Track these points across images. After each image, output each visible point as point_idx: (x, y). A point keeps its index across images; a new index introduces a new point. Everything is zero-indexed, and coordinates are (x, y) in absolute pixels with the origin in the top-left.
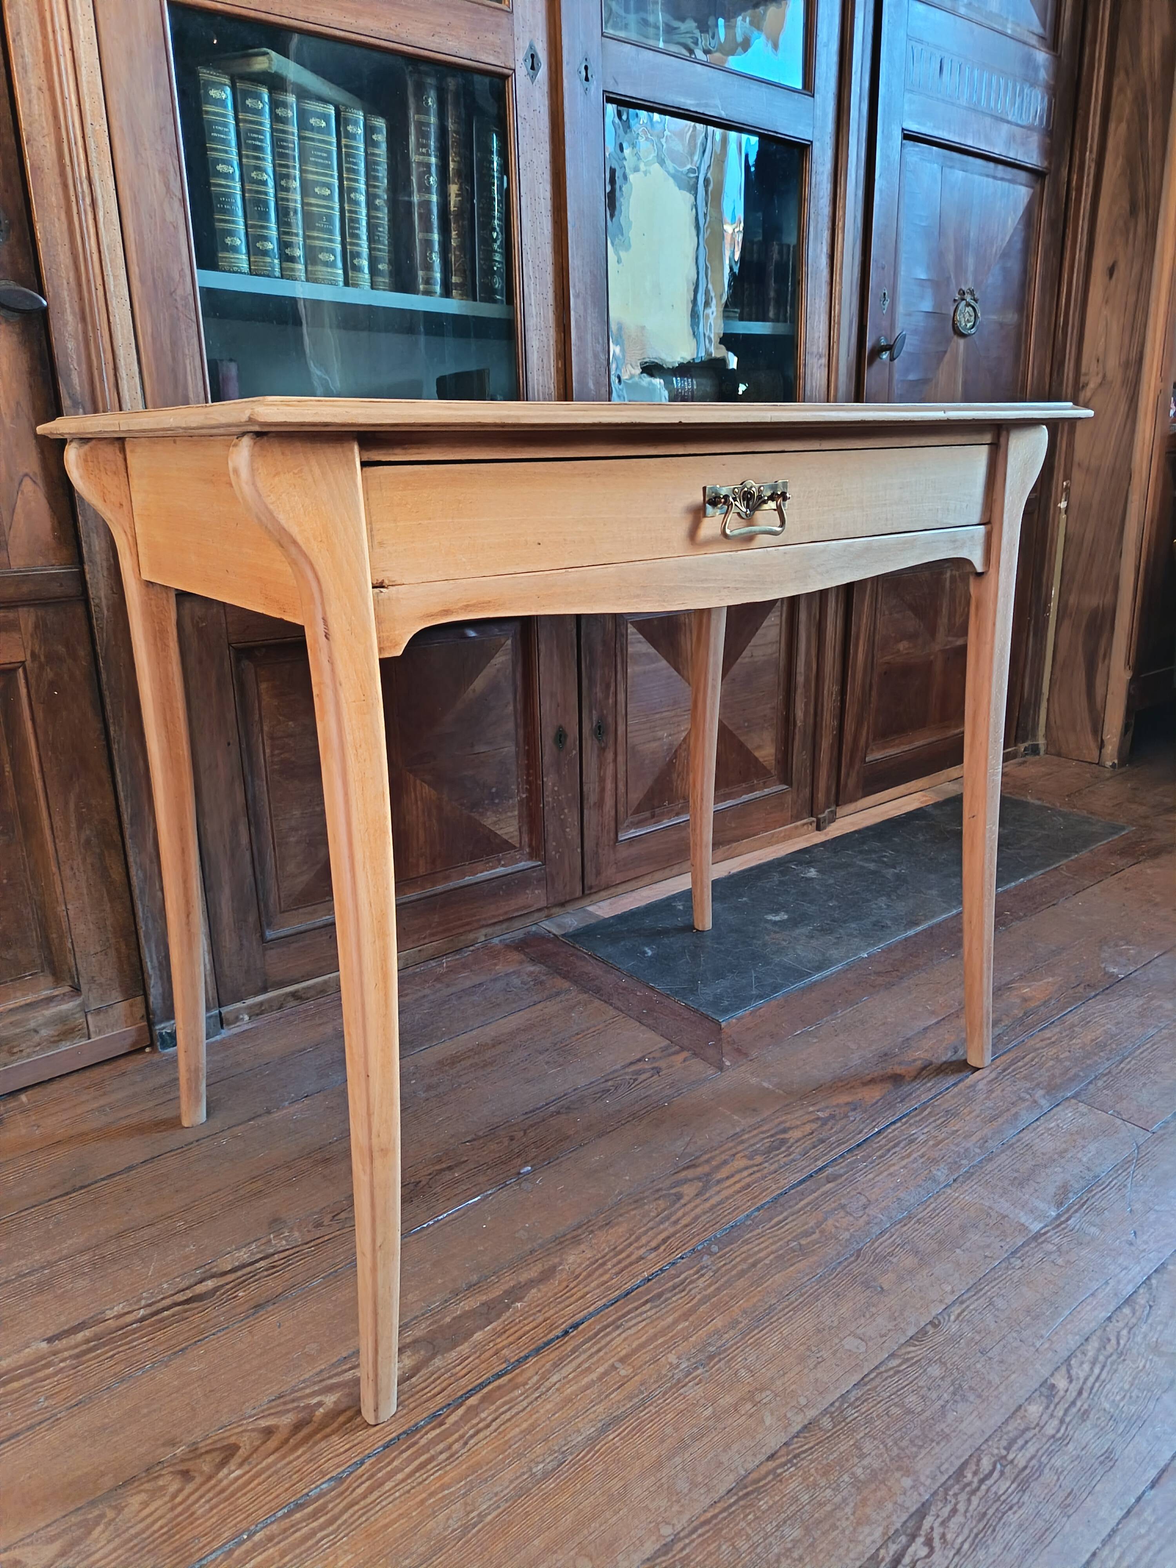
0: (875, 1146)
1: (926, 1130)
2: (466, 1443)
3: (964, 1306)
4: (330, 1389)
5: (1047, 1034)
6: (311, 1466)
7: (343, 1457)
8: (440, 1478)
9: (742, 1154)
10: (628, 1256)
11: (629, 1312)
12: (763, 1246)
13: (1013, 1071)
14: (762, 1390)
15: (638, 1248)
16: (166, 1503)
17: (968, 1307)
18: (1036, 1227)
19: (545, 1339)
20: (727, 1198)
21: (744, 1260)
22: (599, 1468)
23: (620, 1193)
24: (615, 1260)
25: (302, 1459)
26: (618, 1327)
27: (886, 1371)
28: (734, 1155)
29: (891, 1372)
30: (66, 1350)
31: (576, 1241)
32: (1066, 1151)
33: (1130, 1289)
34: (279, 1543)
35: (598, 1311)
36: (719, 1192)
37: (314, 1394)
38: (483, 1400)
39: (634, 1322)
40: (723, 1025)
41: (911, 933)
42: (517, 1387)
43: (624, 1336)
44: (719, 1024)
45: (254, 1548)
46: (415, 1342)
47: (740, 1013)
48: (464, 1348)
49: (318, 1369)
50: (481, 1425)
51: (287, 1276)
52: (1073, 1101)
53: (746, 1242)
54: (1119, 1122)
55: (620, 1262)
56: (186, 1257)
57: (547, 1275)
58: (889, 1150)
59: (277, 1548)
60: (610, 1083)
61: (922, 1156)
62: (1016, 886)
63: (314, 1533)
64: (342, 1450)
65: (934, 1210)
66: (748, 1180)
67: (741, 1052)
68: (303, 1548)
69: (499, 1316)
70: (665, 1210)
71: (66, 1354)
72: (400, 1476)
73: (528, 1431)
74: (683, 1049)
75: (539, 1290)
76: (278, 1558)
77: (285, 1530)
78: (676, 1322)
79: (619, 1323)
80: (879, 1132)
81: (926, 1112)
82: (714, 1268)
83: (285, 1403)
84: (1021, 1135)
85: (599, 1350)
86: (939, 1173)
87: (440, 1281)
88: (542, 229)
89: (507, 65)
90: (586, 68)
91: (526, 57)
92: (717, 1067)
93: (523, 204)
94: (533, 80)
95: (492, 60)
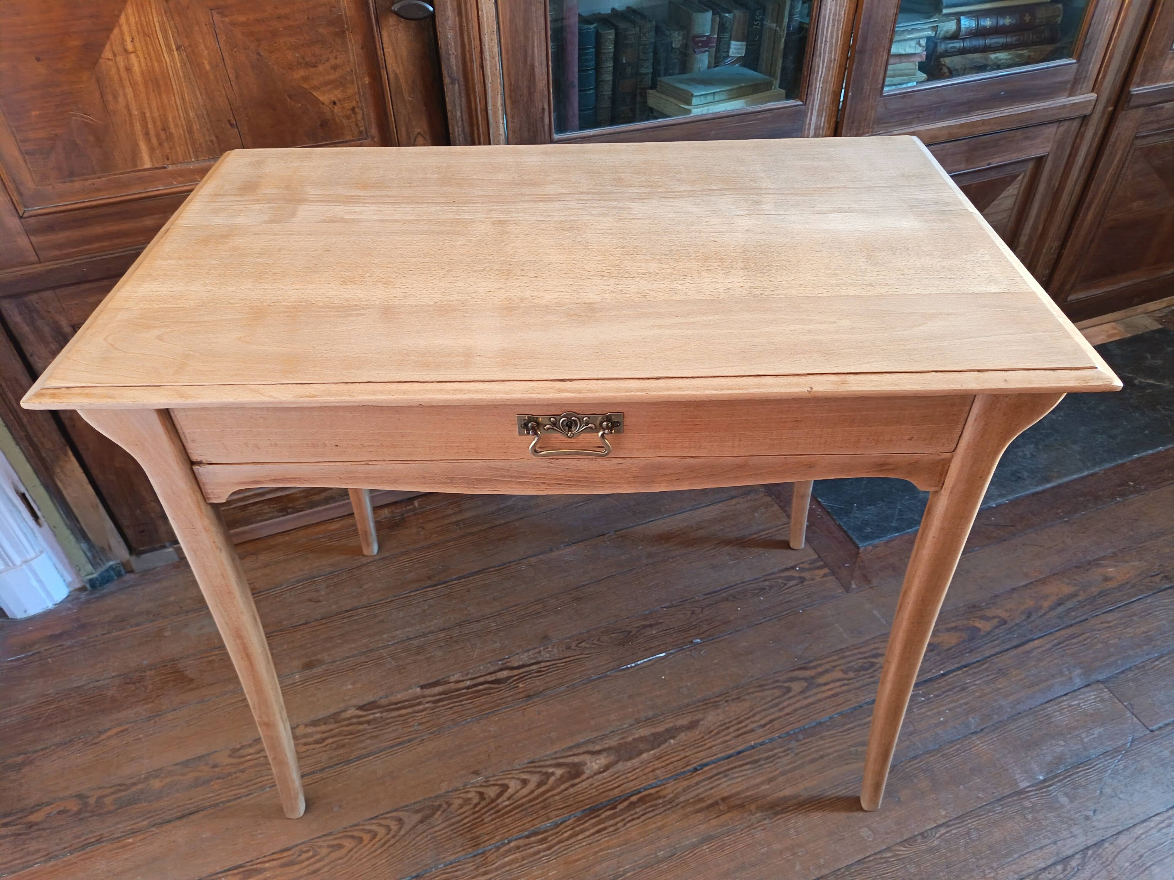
0: (936, 686)
1: (978, 682)
2: (625, 825)
3: (949, 829)
4: (558, 765)
5: (1109, 617)
6: (542, 812)
7: (560, 811)
8: (608, 841)
9: (839, 668)
10: (746, 726)
11: (735, 767)
12: (832, 744)
13: (1066, 646)
14: (800, 846)
15: (753, 722)
16: (471, 809)
17: (951, 830)
18: (1023, 785)
19: (682, 770)
20: (820, 700)
21: (817, 751)
22: (693, 865)
23: (752, 677)
24: (736, 727)
25: (539, 806)
26: (726, 776)
27: (881, 858)
28: (834, 667)
29: (883, 861)
30: (430, 696)
31: (716, 705)
32: (1076, 728)
33: (1070, 852)
34: (522, 851)
35: (719, 760)
36: (816, 694)
37: (551, 766)
38: (640, 800)
39: (736, 775)
40: (861, 550)
41: (1040, 488)
42: (659, 798)
43: (729, 783)
44: (858, 548)
45: (509, 851)
46: (609, 748)
47: (876, 542)
48: (636, 762)
49: (554, 750)
50: (635, 816)
51: (548, 680)
52: (1102, 686)
53: (822, 738)
54: (1129, 714)
55: (738, 729)
56: (495, 650)
57: (693, 725)
58: (944, 693)
59: (521, 854)
60: (767, 583)
61: (966, 704)
62: (1152, 455)
63: (539, 852)
64: (560, 807)
65: (958, 750)
66: (838, 690)
67: (866, 579)
68: (533, 858)
69: (659, 746)
70: (777, 698)
71: (429, 699)
72: (587, 833)
73: (660, 829)
74: (826, 566)
75: (686, 735)
76: (520, 860)
77: (526, 845)
78: (762, 783)
79: (727, 773)
80: (943, 675)
81: (984, 667)
82: (796, 751)
83: (535, 767)
84: (1047, 705)
85: (711, 788)
86: (973, 721)
87: (631, 710)
92: (847, 588)
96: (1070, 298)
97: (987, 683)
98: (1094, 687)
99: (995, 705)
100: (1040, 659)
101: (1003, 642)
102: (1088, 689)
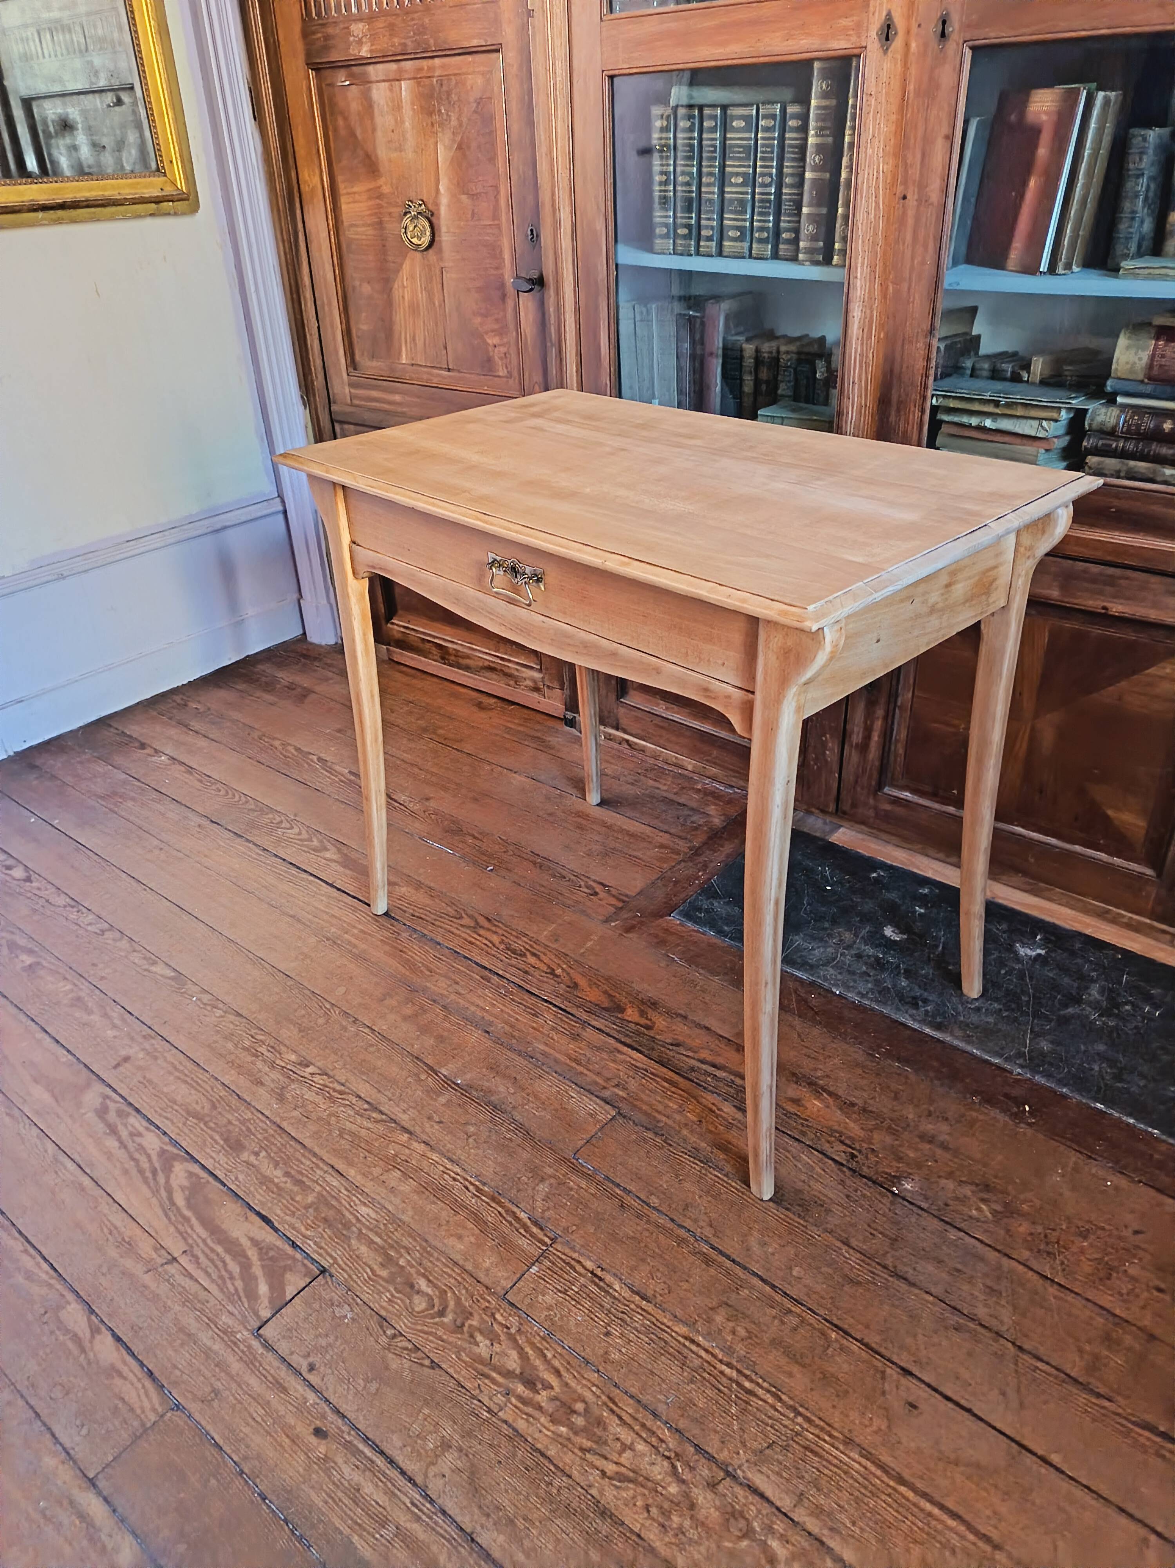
9: (505, 939)
12: (419, 954)
14: (312, 960)
18: (443, 1070)
20: (460, 937)
21: (407, 948)
28: (504, 936)
36: (466, 933)
40: (667, 917)
41: (913, 1024)
47: (687, 923)
52: (613, 1113)
58: (521, 1004)
61: (517, 1020)
67: (630, 929)
70: (448, 915)
74: (626, 902)
80: (543, 999)
81: (574, 1024)
88: (877, 203)
89: (858, 45)
90: (944, 22)
91: (881, 28)
92: (607, 921)
93: (859, 182)
94: (886, 52)
95: (843, 44)
97: (553, 1029)
98: (608, 1107)
99: (529, 1038)
100: (614, 1061)
101: (619, 1031)
102: (602, 1103)
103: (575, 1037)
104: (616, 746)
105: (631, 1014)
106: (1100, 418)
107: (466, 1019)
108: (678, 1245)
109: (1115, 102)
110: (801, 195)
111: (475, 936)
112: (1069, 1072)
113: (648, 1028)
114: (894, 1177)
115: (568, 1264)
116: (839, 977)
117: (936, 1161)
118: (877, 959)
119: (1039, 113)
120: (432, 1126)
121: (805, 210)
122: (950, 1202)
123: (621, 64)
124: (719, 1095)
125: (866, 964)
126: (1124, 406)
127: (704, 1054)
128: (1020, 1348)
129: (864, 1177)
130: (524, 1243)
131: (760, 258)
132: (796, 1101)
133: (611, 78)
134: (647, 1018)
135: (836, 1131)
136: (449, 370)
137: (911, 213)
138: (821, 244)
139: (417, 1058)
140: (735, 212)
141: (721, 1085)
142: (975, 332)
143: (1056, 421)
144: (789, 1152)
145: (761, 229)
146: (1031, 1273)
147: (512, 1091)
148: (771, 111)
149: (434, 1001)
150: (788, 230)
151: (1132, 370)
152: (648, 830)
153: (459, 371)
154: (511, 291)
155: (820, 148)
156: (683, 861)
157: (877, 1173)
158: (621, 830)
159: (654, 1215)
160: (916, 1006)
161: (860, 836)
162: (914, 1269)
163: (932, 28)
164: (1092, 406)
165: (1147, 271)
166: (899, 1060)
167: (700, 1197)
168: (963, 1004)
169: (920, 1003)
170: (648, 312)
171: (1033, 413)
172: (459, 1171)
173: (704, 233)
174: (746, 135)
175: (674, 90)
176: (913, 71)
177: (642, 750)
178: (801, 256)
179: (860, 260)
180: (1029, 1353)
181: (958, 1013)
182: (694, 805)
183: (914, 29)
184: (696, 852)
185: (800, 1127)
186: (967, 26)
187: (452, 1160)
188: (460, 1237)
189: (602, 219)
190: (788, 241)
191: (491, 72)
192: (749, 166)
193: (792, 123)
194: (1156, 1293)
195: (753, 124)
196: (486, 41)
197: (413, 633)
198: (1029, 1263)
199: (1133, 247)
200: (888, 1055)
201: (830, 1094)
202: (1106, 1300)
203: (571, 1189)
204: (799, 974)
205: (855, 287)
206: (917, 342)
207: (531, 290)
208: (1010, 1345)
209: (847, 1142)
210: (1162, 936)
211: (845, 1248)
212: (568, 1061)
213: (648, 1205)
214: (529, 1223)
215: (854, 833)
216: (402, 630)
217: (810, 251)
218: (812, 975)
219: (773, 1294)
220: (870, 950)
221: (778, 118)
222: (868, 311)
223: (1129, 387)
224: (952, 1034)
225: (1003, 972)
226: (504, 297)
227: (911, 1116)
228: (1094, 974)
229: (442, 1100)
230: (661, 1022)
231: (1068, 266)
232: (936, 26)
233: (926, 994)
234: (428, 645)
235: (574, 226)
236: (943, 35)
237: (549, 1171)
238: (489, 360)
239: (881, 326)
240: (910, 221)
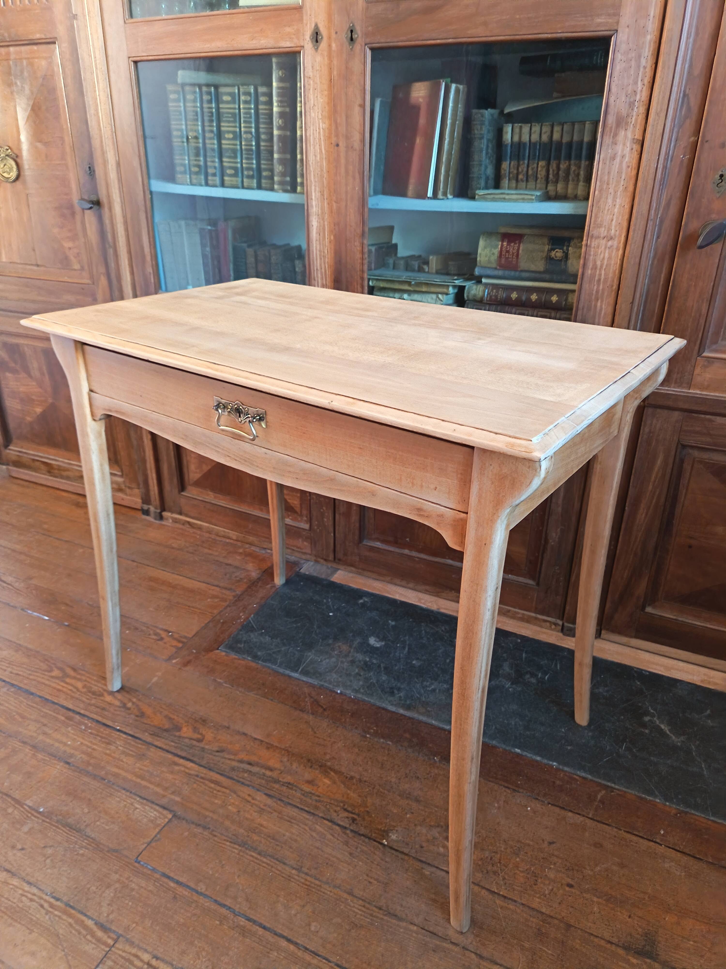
0: (102, 730)
18: (29, 803)
28: (86, 681)
36: (55, 683)
44: (217, 649)
47: (233, 654)
52: (169, 816)
53: (17, 699)
54: (147, 840)
60: (144, 628)
61: (93, 749)
66: (65, 690)
67: (187, 663)
74: (184, 643)
84: (123, 791)
88: (321, 149)
89: (299, 45)
90: (352, 31)
91: (312, 35)
92: (170, 658)
93: (308, 135)
94: (317, 50)
95: (288, 44)
96: (649, 609)
97: (123, 752)
98: (165, 812)
99: (103, 764)
100: (172, 773)
101: (176, 747)
102: (161, 810)
103: (141, 757)
104: (181, 526)
105: (187, 732)
106: (473, 292)
107: (51, 755)
108: (221, 922)
109: (463, 91)
110: (272, 146)
111: (62, 684)
112: (496, 728)
113: (199, 741)
114: (384, 831)
115: (128, 960)
116: (340, 679)
117: (412, 813)
118: (366, 663)
119: (418, 97)
120: (14, 855)
121: (276, 156)
122: (424, 844)
123: (142, 53)
124: (253, 787)
125: (357, 667)
126: (486, 285)
127: (243, 756)
128: (481, 957)
129: (363, 835)
130: (89, 948)
131: (249, 188)
132: (310, 782)
133: (136, 62)
134: (199, 733)
135: (342, 802)
136: (38, 266)
137: (342, 155)
138: (288, 179)
139: (7, 795)
140: (229, 157)
141: (255, 778)
142: (394, 241)
143: (447, 294)
144: (306, 825)
145: (248, 169)
146: (484, 891)
147: (86, 810)
148: (247, 90)
149: (24, 743)
150: (266, 170)
151: (489, 262)
152: (203, 586)
153: (45, 266)
154: (78, 209)
155: (282, 115)
156: (228, 606)
157: (371, 831)
158: (184, 588)
159: (202, 900)
160: (392, 693)
161: (351, 575)
162: (402, 906)
163: (344, 36)
164: (467, 284)
165: (492, 196)
166: (383, 738)
167: (239, 876)
168: (423, 688)
169: (396, 692)
170: (180, 227)
171: (433, 289)
172: (35, 890)
173: (210, 171)
174: (232, 106)
175: (180, 73)
176: (335, 62)
177: (200, 528)
178: (276, 187)
179: (313, 188)
180: (487, 959)
181: (421, 695)
182: (237, 563)
183: (334, 35)
184: (238, 598)
185: (314, 803)
186: (366, 34)
187: (29, 883)
188: (33, 954)
189: (137, 159)
190: (266, 178)
191: (51, 57)
192: (235, 127)
193: (262, 99)
194: (567, 889)
195: (235, 99)
196: (45, 35)
197: (25, 455)
198: (481, 884)
199: (483, 183)
200: (376, 734)
201: (336, 772)
202: (536, 903)
203: (133, 890)
204: (310, 680)
205: (312, 206)
206: (355, 241)
207: (91, 208)
208: (473, 956)
209: (350, 809)
210: (543, 624)
211: (349, 898)
212: (134, 778)
213: (197, 892)
214: (95, 928)
215: (347, 573)
216: (18, 454)
217: (281, 183)
218: (321, 681)
219: (296, 950)
220: (360, 657)
221: (253, 95)
222: (322, 222)
223: (489, 272)
224: (418, 712)
225: (448, 661)
226: (73, 214)
227: (393, 780)
228: (505, 655)
229: (26, 829)
230: (209, 735)
231: (445, 194)
232: (346, 33)
233: (399, 685)
234: (37, 464)
235: (118, 164)
236: (352, 39)
237: (115, 877)
238: (66, 258)
239: (331, 232)
240: (343, 161)
